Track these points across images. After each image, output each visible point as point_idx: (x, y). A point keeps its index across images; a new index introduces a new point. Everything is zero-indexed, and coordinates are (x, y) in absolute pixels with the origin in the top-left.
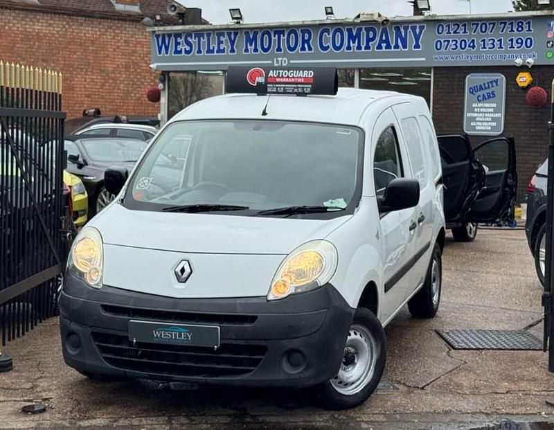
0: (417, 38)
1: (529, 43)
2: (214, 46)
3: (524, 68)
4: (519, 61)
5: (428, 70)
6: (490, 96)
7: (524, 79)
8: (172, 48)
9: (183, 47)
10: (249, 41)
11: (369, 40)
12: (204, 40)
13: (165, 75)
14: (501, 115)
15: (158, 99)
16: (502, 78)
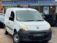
0: (37, 2)
1: (52, 3)
2: (10, 3)
3: (51, 6)
4: (51, 5)
5: (39, 6)
6: (47, 10)
7: (51, 7)
8: (4, 3)
9: (6, 3)
10: (15, 2)
11: (31, 2)
12: (9, 2)
13: (3, 7)
14: (48, 12)
15: (2, 10)
16: (48, 7)
